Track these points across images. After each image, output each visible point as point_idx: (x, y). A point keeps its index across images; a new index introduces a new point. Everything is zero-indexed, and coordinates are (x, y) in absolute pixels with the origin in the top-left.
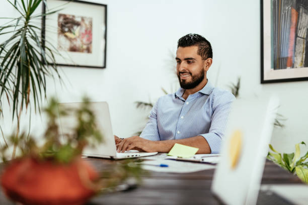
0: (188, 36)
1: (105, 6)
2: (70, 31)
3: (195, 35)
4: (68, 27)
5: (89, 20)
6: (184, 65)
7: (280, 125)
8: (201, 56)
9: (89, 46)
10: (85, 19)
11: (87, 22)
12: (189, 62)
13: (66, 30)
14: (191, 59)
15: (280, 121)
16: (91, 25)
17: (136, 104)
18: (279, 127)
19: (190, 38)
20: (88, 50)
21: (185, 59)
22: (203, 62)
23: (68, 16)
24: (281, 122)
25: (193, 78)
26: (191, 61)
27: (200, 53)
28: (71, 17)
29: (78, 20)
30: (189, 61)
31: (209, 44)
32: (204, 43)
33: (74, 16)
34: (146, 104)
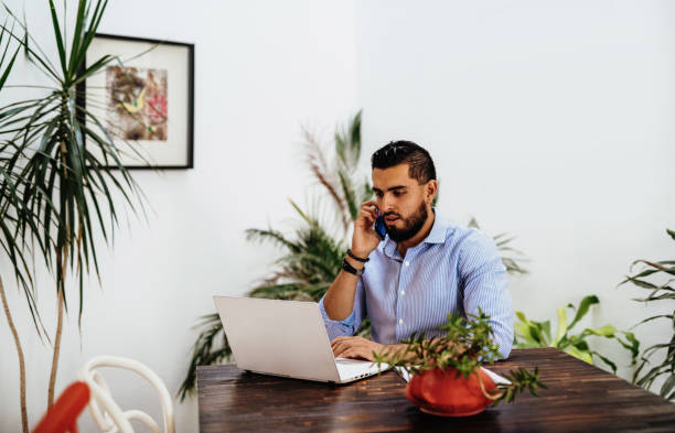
0: (386, 148)
1: (191, 47)
2: (128, 100)
4: (126, 93)
5: (161, 76)
6: (389, 200)
7: (518, 270)
8: (417, 178)
9: (163, 126)
10: (153, 73)
11: (158, 80)
12: (397, 195)
13: (122, 97)
14: (401, 187)
15: (518, 263)
16: (165, 85)
17: (246, 235)
18: (517, 273)
19: (392, 150)
20: (161, 136)
22: (422, 190)
23: (123, 70)
24: (521, 265)
26: (401, 191)
28: (129, 71)
29: (142, 76)
30: (397, 191)
32: (418, 156)
33: (134, 70)
34: (263, 233)
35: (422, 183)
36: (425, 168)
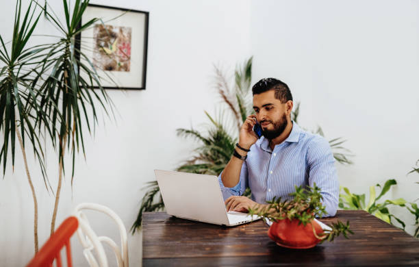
0: (261, 81)
1: (147, 14)
2: (106, 45)
3: (269, 79)
4: (105, 41)
5: (128, 31)
6: (263, 113)
7: (346, 161)
8: (280, 99)
9: (127, 62)
10: (123, 29)
11: (125, 34)
12: (268, 109)
13: (103, 44)
14: (270, 104)
15: (347, 158)
16: (130, 37)
17: (177, 132)
19: (264, 83)
20: (126, 68)
21: (263, 106)
22: (283, 107)
23: (104, 27)
24: (349, 158)
25: (275, 125)
26: (270, 107)
27: (277, 97)
28: (108, 28)
29: (116, 31)
30: (268, 107)
31: (285, 85)
32: (280, 86)
33: (111, 27)
34: (188, 132)
35: (283, 103)
36: (285, 93)
